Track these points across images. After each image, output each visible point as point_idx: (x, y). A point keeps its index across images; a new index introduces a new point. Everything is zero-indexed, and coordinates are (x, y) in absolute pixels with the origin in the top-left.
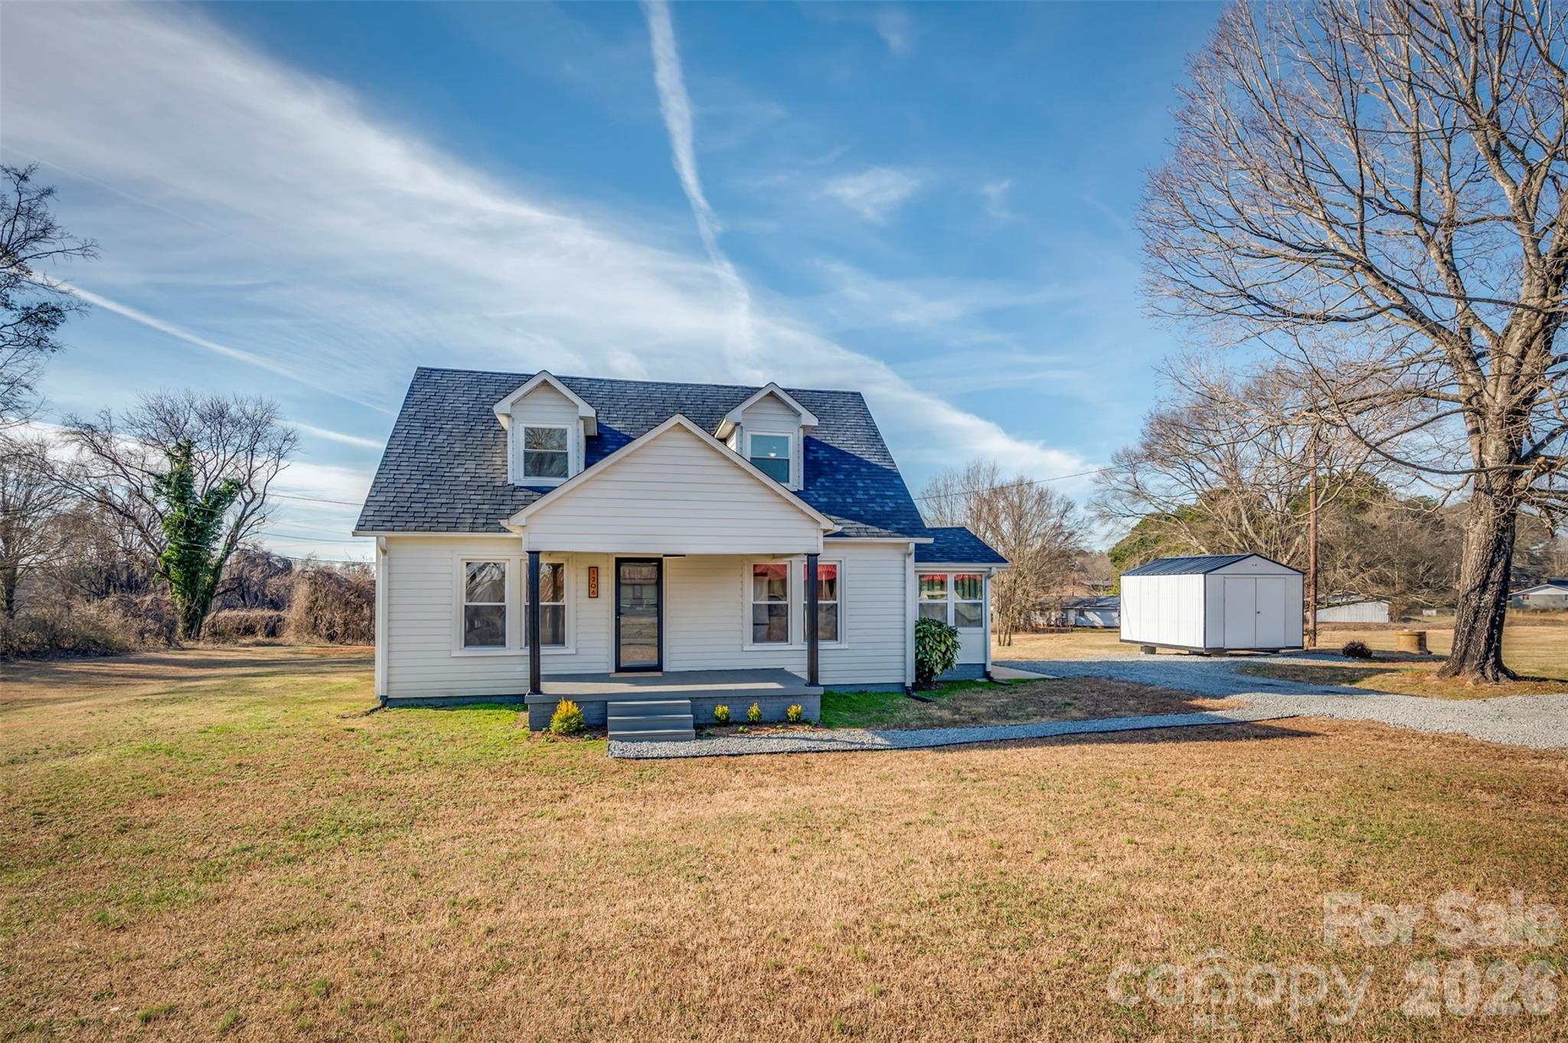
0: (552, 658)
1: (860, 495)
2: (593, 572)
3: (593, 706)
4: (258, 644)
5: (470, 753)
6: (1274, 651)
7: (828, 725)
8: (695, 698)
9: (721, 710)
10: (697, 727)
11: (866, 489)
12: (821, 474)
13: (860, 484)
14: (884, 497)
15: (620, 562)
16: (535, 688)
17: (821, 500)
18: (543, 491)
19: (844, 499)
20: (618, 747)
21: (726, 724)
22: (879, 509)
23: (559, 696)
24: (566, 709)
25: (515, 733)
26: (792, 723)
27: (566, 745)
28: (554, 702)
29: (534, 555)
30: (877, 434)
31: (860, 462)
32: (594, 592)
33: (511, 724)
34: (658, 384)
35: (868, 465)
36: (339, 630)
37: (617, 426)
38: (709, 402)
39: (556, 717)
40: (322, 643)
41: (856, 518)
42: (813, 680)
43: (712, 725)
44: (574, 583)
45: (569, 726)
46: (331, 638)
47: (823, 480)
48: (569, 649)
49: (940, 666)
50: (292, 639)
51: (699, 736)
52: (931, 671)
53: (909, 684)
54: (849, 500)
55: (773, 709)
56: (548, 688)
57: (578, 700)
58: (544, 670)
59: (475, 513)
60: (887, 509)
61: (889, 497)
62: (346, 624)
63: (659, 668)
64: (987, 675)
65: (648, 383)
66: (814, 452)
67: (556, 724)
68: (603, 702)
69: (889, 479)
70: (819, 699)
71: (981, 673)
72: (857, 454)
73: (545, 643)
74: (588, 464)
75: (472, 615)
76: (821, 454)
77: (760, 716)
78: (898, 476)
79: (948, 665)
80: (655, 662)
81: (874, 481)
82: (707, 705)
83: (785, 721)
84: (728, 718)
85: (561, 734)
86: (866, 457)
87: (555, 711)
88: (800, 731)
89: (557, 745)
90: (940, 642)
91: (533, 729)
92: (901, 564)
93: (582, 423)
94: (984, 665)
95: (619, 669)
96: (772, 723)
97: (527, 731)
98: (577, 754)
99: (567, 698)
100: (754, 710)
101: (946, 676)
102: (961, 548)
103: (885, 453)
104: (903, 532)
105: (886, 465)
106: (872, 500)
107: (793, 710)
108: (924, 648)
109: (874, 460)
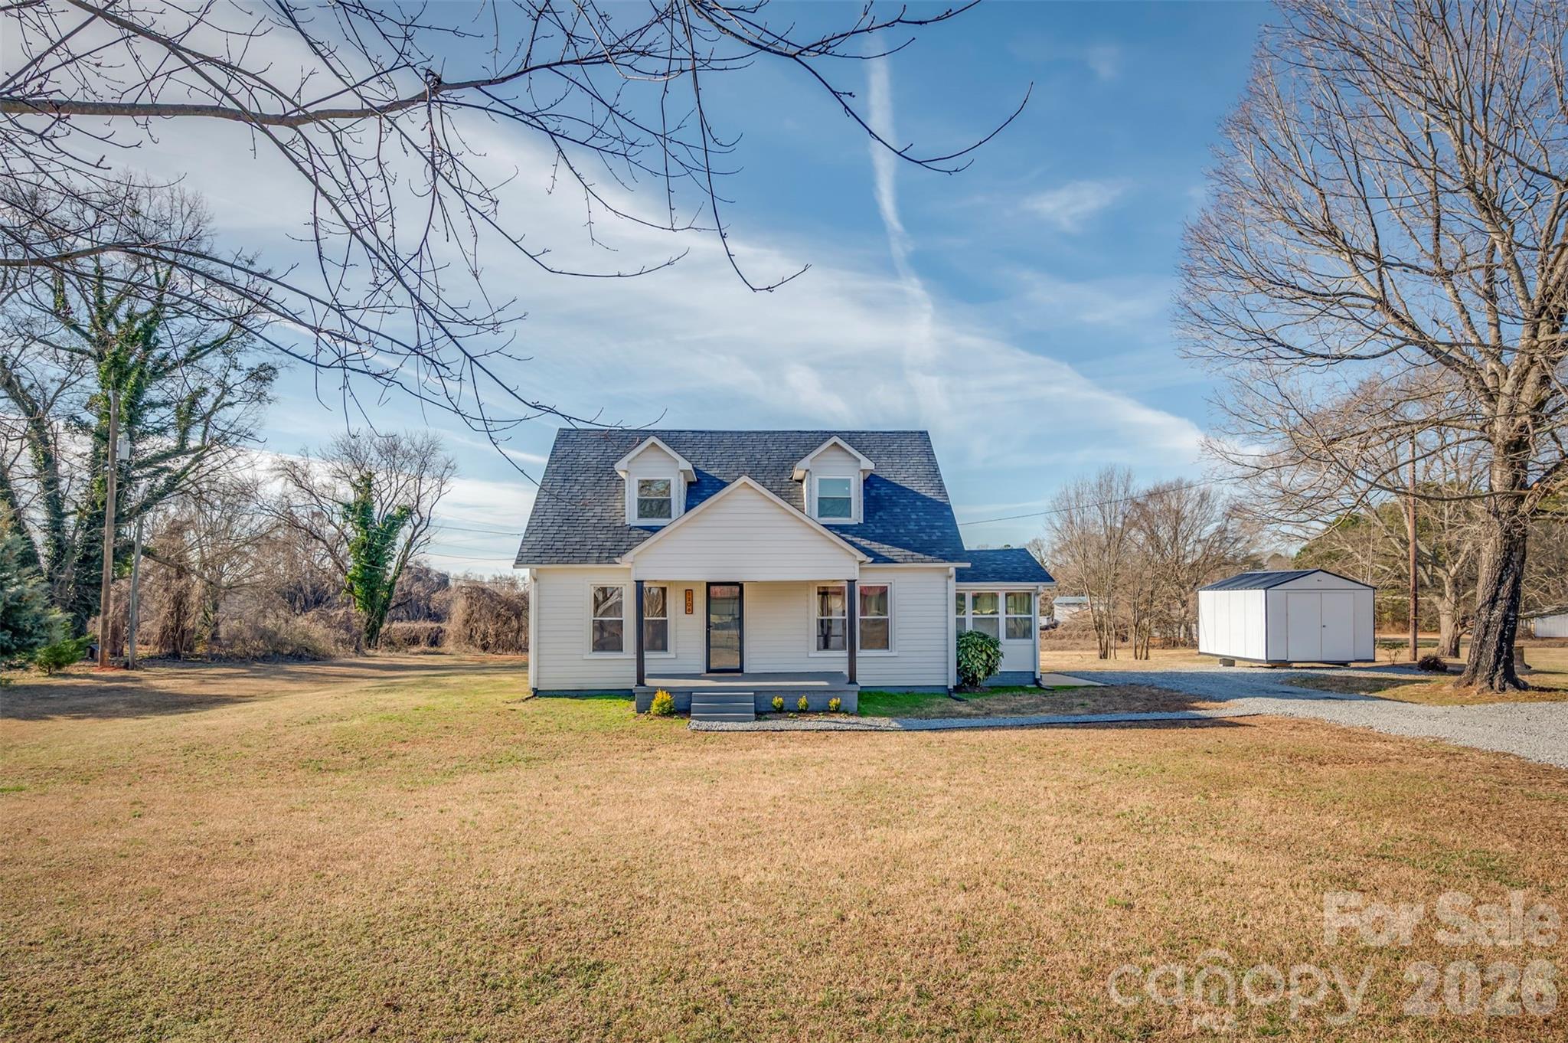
0: (654, 661)
1: (912, 526)
2: (689, 593)
3: (683, 696)
4: (425, 653)
5: (593, 725)
6: (1344, 664)
7: (860, 713)
8: (758, 692)
9: (777, 701)
10: (756, 712)
11: (917, 522)
12: (881, 508)
13: (914, 517)
14: (932, 527)
15: (709, 585)
16: (641, 682)
17: (877, 531)
18: (654, 530)
19: (897, 530)
20: (695, 723)
21: (780, 711)
22: (926, 538)
23: (657, 688)
24: (661, 697)
25: (625, 714)
26: (833, 712)
27: (659, 722)
28: (652, 692)
29: (640, 584)
30: (937, 469)
31: (917, 496)
32: (689, 609)
33: (625, 708)
34: (750, 432)
35: (924, 499)
36: (491, 640)
37: (713, 472)
38: (792, 447)
39: (654, 703)
40: (478, 652)
41: (906, 546)
42: (852, 680)
43: (770, 712)
44: (675, 603)
45: (664, 709)
46: (485, 648)
47: (881, 514)
48: (670, 654)
49: (982, 672)
50: (452, 649)
51: (757, 719)
52: (974, 676)
53: (951, 687)
54: (902, 531)
55: (818, 701)
56: (649, 682)
57: (670, 691)
58: (648, 669)
59: (601, 551)
60: (934, 538)
61: (937, 528)
62: (497, 635)
63: (741, 670)
64: (1036, 682)
65: (741, 432)
66: (877, 489)
67: (654, 708)
68: (689, 693)
69: (941, 510)
70: (856, 695)
71: (1031, 680)
72: (915, 489)
73: (649, 650)
74: (688, 508)
75: (600, 627)
76: (883, 491)
77: (807, 706)
78: (949, 508)
79: (990, 671)
80: (738, 666)
81: (926, 513)
82: (767, 696)
83: (827, 711)
84: (782, 707)
85: (658, 715)
86: (922, 492)
87: (654, 698)
88: (837, 717)
89: (653, 722)
90: (981, 651)
91: (639, 712)
92: (943, 585)
93: (682, 474)
94: (1034, 673)
95: (709, 671)
96: (816, 712)
97: (635, 713)
98: (665, 727)
99: (663, 689)
100: (803, 701)
101: (992, 680)
102: (1016, 568)
103: (941, 487)
104: (945, 558)
105: (939, 498)
106: (921, 530)
107: (833, 703)
108: (967, 656)
109: (929, 494)
